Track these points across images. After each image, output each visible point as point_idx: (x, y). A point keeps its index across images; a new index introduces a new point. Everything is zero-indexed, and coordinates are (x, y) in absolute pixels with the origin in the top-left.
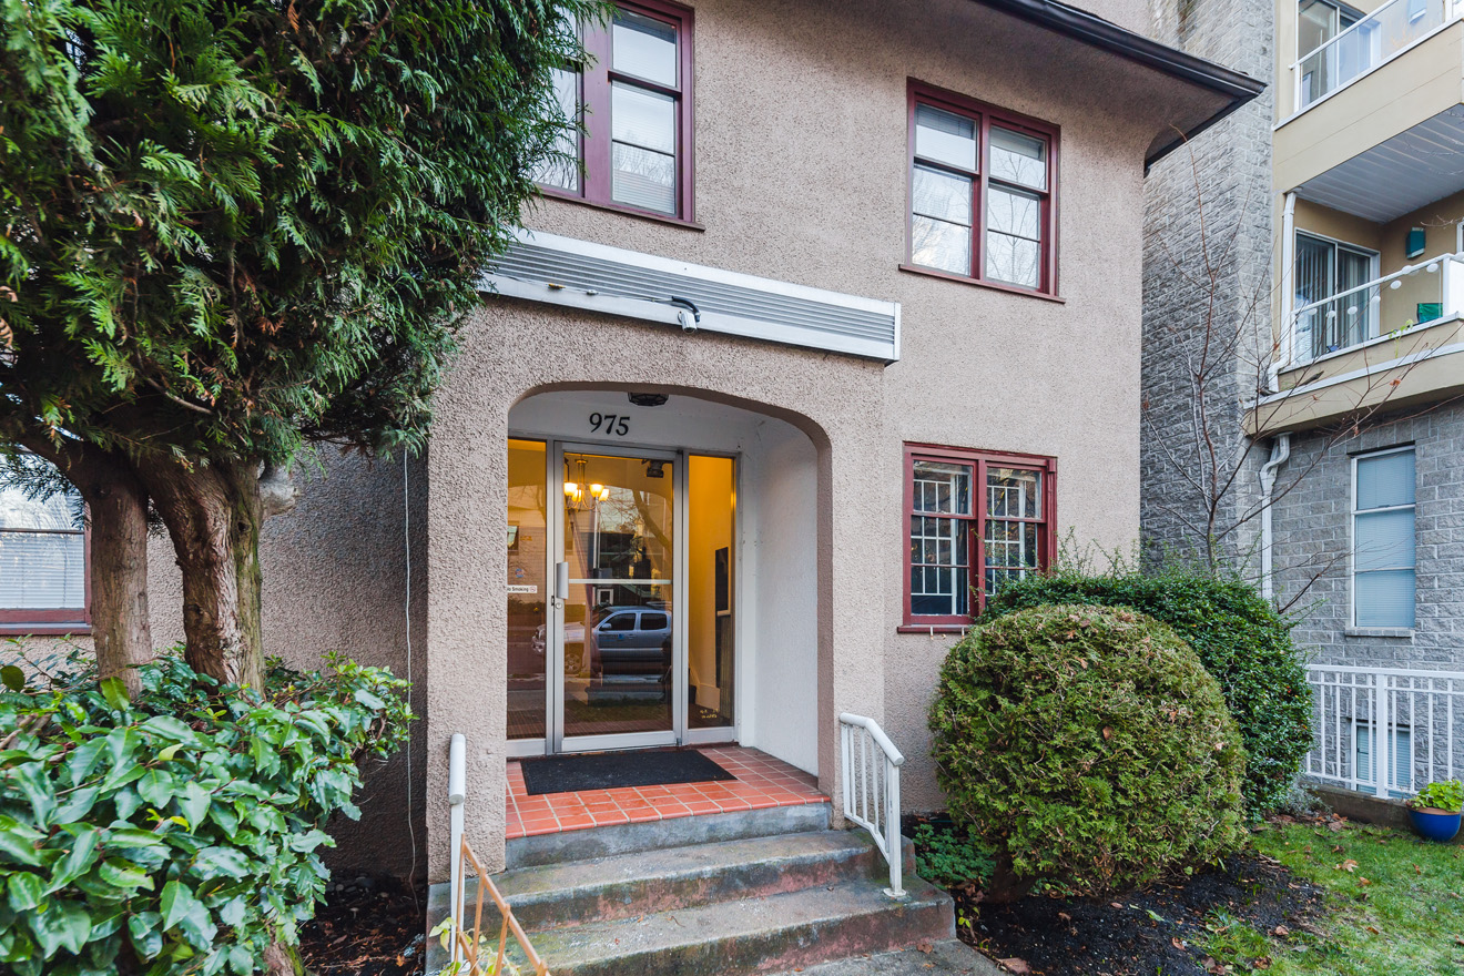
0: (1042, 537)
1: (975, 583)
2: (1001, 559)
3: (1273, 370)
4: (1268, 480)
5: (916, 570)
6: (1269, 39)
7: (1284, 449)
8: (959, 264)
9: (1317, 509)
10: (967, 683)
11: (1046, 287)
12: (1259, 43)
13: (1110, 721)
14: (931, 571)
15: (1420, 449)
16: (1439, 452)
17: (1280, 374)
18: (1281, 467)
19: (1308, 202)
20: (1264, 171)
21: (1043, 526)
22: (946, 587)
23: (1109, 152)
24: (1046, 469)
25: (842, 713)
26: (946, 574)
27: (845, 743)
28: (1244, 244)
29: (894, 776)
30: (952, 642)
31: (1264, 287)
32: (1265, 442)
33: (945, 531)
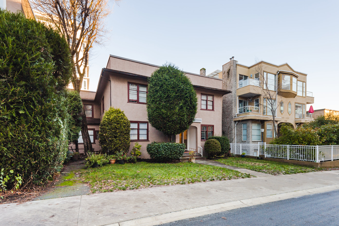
0: (213, 132)
1: (207, 137)
2: (209, 134)
3: (236, 114)
4: (236, 125)
5: (202, 136)
6: (236, 80)
7: (237, 123)
8: (205, 108)
9: (240, 129)
10: (206, 144)
11: (213, 110)
12: (235, 81)
13: (214, 145)
14: (203, 136)
15: (247, 124)
16: (248, 124)
17: (237, 115)
18: (237, 124)
19: (240, 97)
20: (236, 93)
21: (213, 131)
22: (204, 137)
23: (218, 97)
24: (213, 126)
25: (198, 146)
26: (204, 136)
27: (198, 148)
28: (233, 101)
29: (202, 150)
30: (205, 142)
31: (235, 105)
32: (235, 122)
33: (204, 132)
